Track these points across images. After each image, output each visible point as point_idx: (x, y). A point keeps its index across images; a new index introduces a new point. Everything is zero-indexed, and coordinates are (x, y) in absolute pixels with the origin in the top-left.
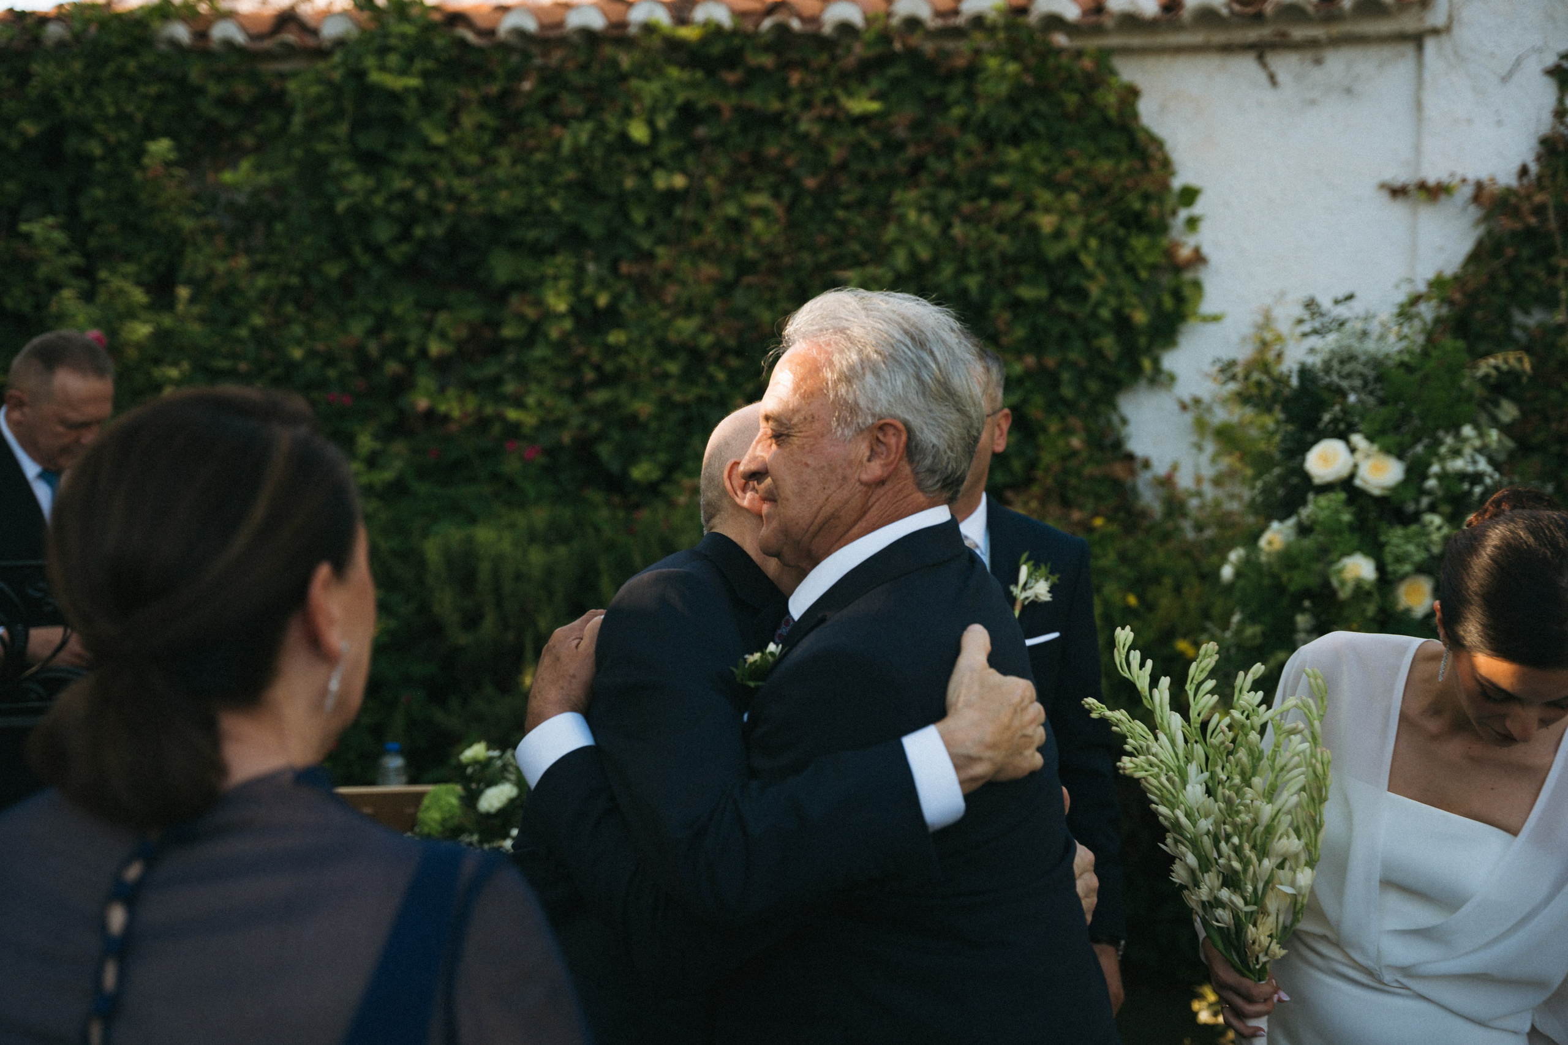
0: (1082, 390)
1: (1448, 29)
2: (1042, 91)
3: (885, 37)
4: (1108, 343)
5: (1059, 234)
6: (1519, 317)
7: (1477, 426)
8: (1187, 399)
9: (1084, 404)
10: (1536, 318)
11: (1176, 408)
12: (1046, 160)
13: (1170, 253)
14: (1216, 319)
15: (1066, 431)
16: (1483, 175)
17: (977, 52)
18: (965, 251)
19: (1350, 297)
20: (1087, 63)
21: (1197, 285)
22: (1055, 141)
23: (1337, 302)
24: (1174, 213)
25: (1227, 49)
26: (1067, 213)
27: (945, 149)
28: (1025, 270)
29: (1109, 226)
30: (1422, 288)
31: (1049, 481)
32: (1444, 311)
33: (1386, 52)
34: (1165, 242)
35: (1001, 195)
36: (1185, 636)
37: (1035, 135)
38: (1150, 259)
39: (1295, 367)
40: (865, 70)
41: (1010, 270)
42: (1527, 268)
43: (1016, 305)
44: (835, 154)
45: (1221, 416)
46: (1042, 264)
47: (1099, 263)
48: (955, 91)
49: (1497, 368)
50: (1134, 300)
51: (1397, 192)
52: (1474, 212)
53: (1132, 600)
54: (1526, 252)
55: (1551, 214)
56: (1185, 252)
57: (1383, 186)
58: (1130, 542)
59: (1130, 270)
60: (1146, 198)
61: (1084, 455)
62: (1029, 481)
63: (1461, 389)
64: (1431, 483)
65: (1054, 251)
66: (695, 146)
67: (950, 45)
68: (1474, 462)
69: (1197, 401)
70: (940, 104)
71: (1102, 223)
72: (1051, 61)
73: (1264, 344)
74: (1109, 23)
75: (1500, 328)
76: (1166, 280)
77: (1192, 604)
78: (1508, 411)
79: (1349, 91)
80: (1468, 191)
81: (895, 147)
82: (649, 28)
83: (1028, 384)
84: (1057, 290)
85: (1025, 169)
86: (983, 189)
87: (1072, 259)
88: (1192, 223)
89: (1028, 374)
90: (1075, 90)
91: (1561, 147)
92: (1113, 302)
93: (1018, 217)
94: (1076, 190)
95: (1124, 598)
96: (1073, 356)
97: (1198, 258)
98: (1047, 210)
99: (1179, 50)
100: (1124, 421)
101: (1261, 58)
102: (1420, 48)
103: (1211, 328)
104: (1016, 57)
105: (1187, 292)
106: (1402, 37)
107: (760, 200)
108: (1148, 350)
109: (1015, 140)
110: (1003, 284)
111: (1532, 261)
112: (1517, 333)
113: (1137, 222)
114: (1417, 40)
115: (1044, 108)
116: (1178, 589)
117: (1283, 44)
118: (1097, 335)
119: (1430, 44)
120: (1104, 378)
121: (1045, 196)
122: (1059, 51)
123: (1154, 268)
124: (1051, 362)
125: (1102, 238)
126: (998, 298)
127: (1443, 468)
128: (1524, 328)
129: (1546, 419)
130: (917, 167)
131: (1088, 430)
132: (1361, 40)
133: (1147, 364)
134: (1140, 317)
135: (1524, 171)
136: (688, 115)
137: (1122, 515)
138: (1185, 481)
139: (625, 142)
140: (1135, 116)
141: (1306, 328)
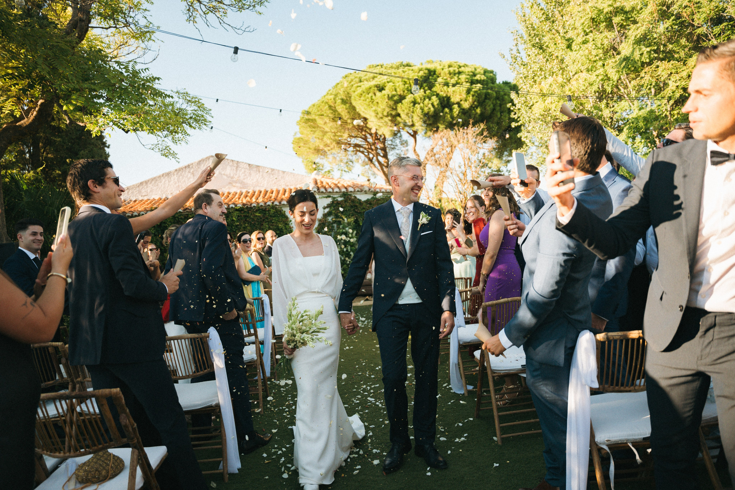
2: (277, 212)
3: (259, 207)
17: (269, 209)
20: (280, 209)
27: (267, 218)
35: (273, 223)
37: (276, 216)
40: (257, 211)
44: (255, 220)
48: (267, 212)
59: (286, 229)
66: (239, 220)
67: (266, 208)
70: (265, 214)
71: (284, 225)
72: (277, 209)
74: (282, 205)
81: (261, 218)
82: (232, 207)
87: (282, 229)
90: (279, 212)
91: (325, 215)
104: (273, 209)
107: (247, 225)
109: (274, 217)
115: (276, 214)
130: (264, 220)
136: (238, 216)
139: (233, 220)
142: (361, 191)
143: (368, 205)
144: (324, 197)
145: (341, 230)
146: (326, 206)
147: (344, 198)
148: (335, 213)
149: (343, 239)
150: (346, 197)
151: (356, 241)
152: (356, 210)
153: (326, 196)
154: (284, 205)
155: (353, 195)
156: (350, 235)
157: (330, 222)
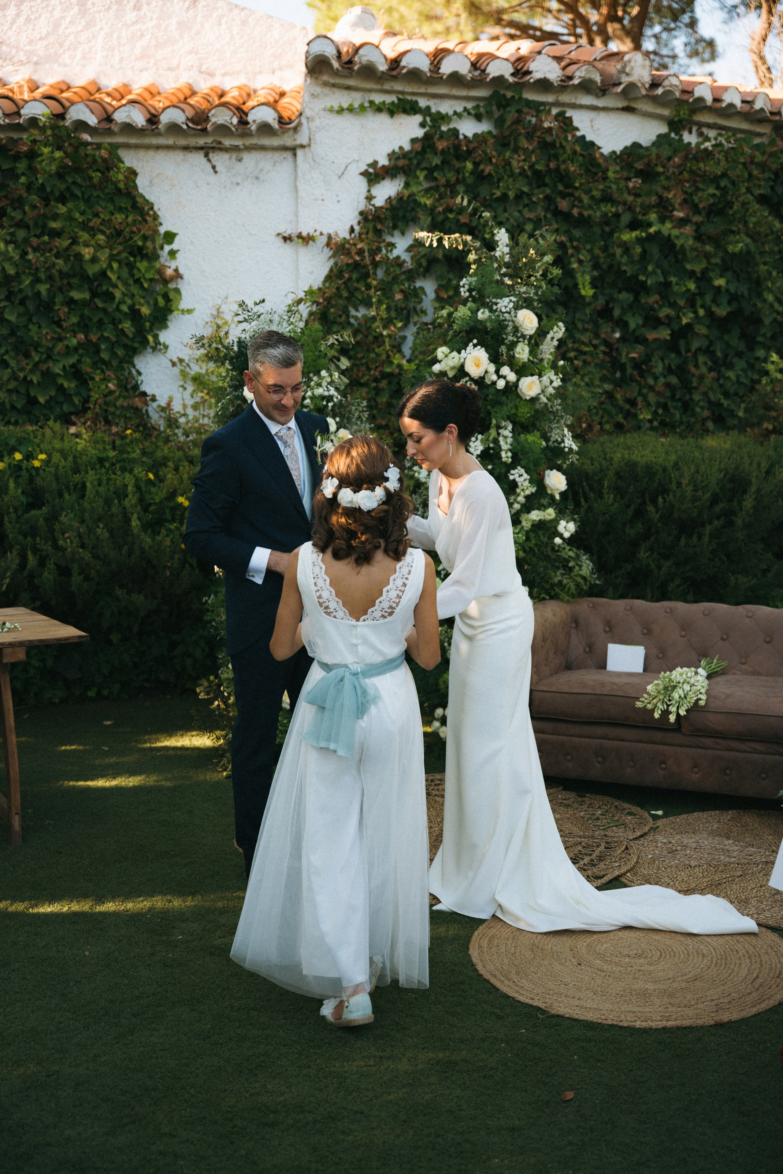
0: (114, 354)
1: (309, 145)
2: (77, 170)
4: (127, 326)
5: (94, 260)
6: (353, 312)
7: (328, 370)
8: (175, 360)
9: (115, 363)
10: (361, 312)
11: (170, 364)
12: (82, 213)
13: (160, 272)
14: (189, 311)
15: (104, 380)
16: (332, 232)
17: (34, 141)
18: (37, 269)
19: (263, 301)
20: (104, 153)
21: (177, 291)
22: (87, 201)
23: (256, 304)
24: (162, 248)
25: (186, 148)
26: (99, 247)
27: (19, 203)
28: (74, 281)
29: (124, 255)
30: (302, 295)
31: (97, 409)
32: (314, 308)
33: (277, 155)
34: (157, 265)
35: (56, 234)
36: (182, 495)
37: (74, 196)
38: (149, 276)
39: (236, 340)
41: (65, 281)
42: (355, 285)
43: (71, 302)
45: (195, 369)
46: (85, 278)
47: (119, 278)
48: (21, 166)
49: (337, 340)
50: (142, 301)
51: (287, 239)
52: (328, 252)
53: (151, 476)
54: (355, 276)
55: (366, 254)
56: (169, 272)
57: (278, 234)
58: (147, 444)
59: (137, 281)
60: (145, 238)
61: (117, 393)
62: (85, 410)
63: (320, 351)
64: (307, 401)
65: (92, 270)
67: (15, 136)
68: (328, 390)
69: (181, 361)
70: (12, 175)
71: (119, 253)
72: (82, 151)
73: (219, 327)
74: (116, 129)
75: (344, 318)
76: (159, 288)
77: (185, 476)
78: (345, 363)
79: (257, 178)
80: (324, 240)
83: (81, 351)
84: (94, 294)
85: (70, 218)
86: (45, 230)
87: (103, 274)
88: (173, 254)
89: (80, 345)
90: (98, 170)
91: (370, 217)
92: (129, 301)
93: (67, 249)
94: (103, 233)
95: (147, 476)
96: (106, 334)
97: (178, 275)
98: (87, 245)
99: (158, 147)
100: (139, 373)
101: (206, 155)
102: (295, 155)
103: (187, 317)
104: (59, 148)
105: (172, 295)
106: (285, 148)
108: (151, 329)
109: (63, 200)
110: (60, 289)
111: (358, 281)
112: (352, 320)
113: (140, 253)
114: (293, 150)
115: (79, 180)
116: (176, 469)
117: (219, 148)
118: (120, 322)
119: (300, 152)
120: (125, 346)
121: (84, 236)
122: (87, 144)
123: (151, 280)
124: (94, 338)
125: (120, 262)
126: (59, 299)
127: (313, 394)
128: (356, 318)
129: (369, 369)
131: (118, 378)
132: (263, 148)
133: (150, 338)
134: (145, 311)
135: (352, 230)
137: (141, 429)
138: (177, 407)
140: (136, 187)
141: (241, 318)
142: (603, 91)
143: (635, 182)
144: (379, 109)
145: (463, 312)
146: (383, 161)
147: (499, 123)
148: (432, 210)
149: (474, 371)
150: (511, 116)
151: (560, 393)
152: (563, 205)
153: (390, 99)
154: (128, 128)
155: (554, 111)
156: (522, 352)
157: (398, 262)
